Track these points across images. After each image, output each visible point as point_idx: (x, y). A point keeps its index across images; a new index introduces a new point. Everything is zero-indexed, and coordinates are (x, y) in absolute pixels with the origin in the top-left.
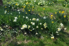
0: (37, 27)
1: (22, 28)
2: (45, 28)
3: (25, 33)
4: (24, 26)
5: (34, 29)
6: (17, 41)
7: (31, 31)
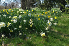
0: (20, 26)
2: (31, 26)
3: (3, 36)
5: (15, 29)
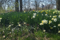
1: (41, 24)
4: (44, 21)
6: (35, 37)
7: (52, 28)
